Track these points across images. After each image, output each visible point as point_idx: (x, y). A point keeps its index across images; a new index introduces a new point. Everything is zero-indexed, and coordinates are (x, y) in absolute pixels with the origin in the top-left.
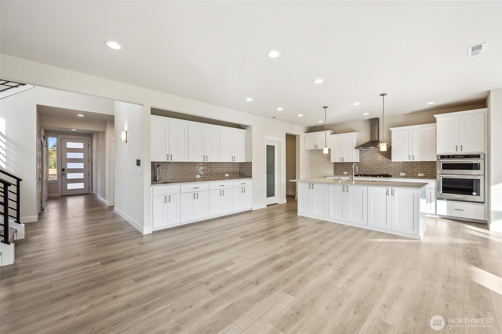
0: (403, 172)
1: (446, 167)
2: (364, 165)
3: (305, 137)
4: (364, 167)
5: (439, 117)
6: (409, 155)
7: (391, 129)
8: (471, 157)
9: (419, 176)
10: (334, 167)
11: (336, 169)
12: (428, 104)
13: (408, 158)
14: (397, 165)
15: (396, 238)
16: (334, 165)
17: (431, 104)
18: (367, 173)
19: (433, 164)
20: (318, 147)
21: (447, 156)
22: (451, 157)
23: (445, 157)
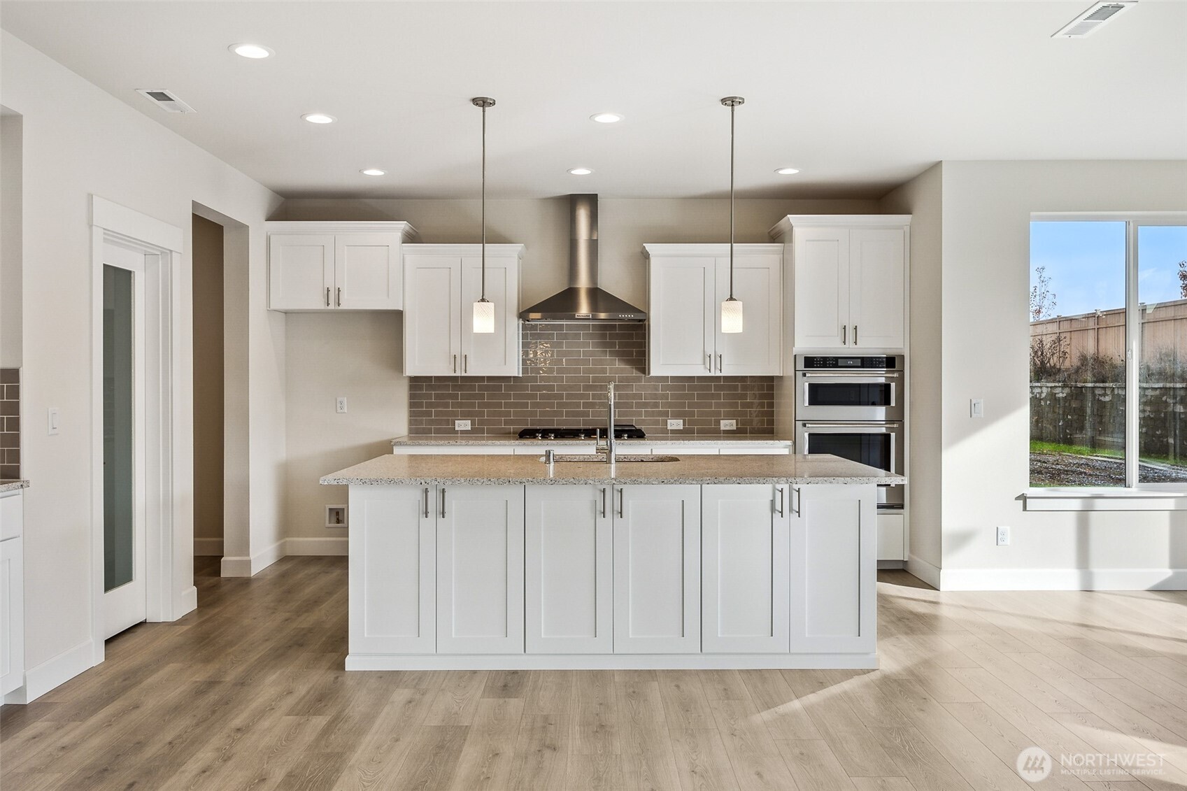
0: (676, 416)
1: (820, 395)
2: (539, 388)
3: (269, 239)
4: (542, 397)
5: (802, 226)
6: (704, 351)
7: (649, 247)
8: (876, 364)
9: (722, 428)
10: (412, 397)
11: (420, 405)
12: (781, 172)
13: (701, 362)
15: (822, 685)
16: (412, 388)
17: (790, 174)
19: (767, 387)
20: (343, 297)
21: (820, 361)
22: (829, 364)
23: (817, 364)
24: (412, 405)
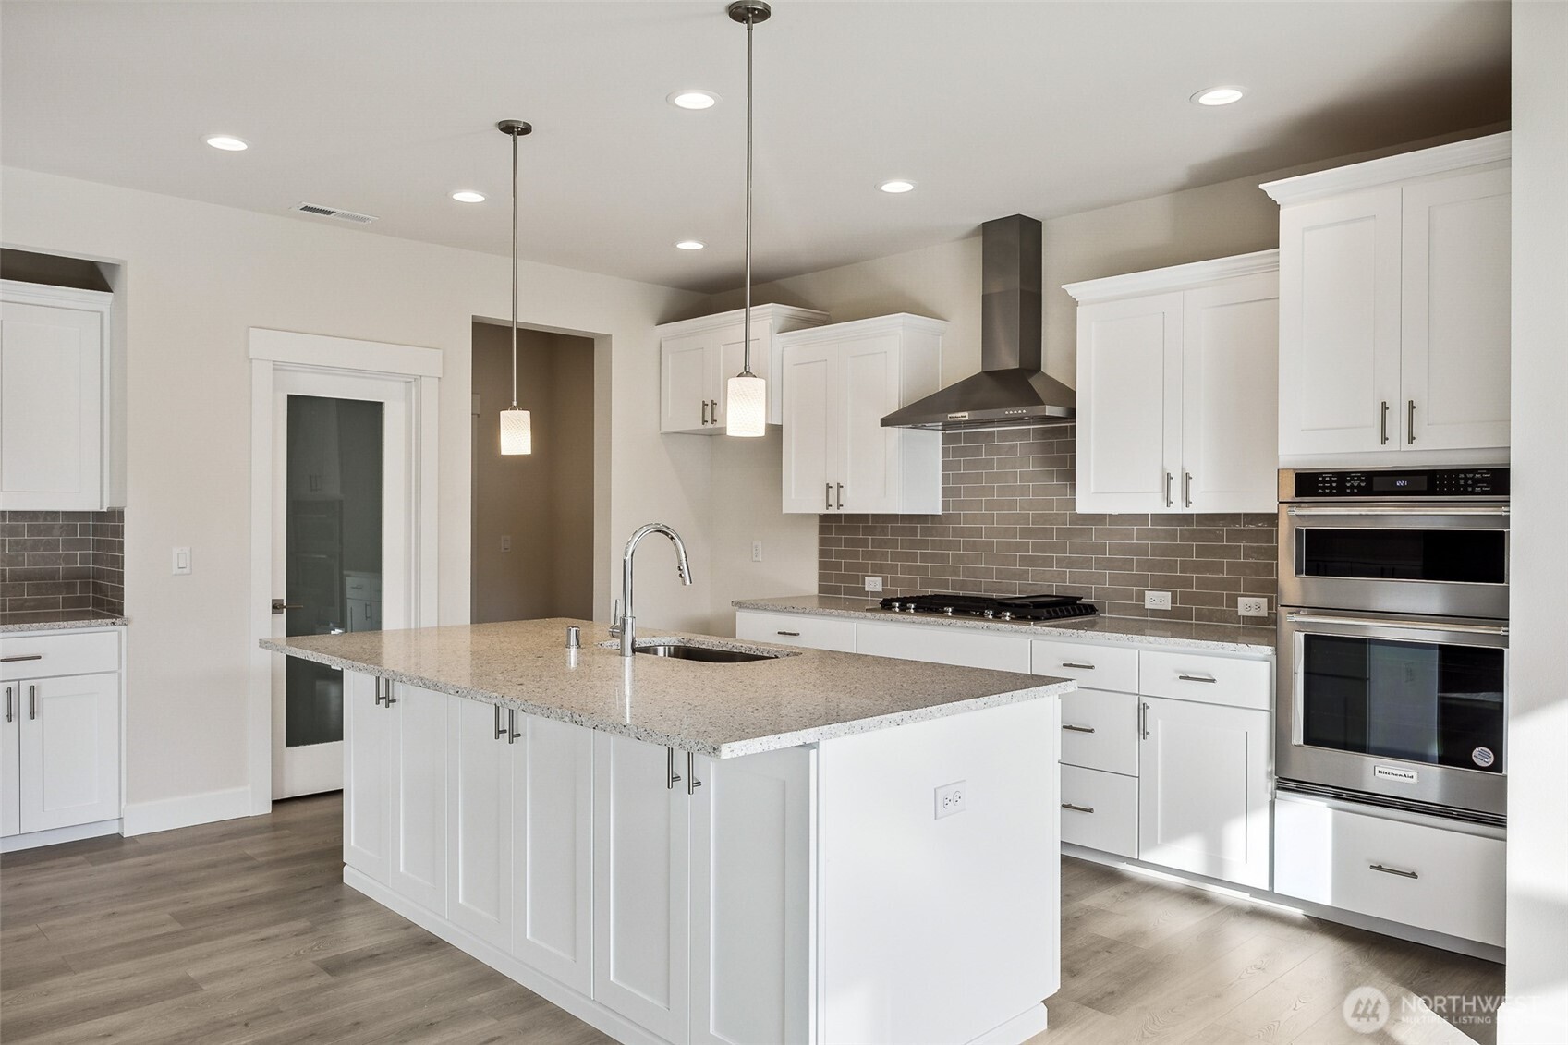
0: (1160, 584)
2: (964, 532)
3: (660, 347)
4: (967, 546)
6: (1163, 469)
7: (1076, 290)
8: (1466, 485)
9: (1242, 611)
10: (822, 542)
13: (1159, 487)
14: (1128, 536)
16: (822, 530)
18: (945, 584)
20: (719, 410)
21: (1331, 482)
22: (1352, 487)
23: (1324, 488)
24: (823, 553)
